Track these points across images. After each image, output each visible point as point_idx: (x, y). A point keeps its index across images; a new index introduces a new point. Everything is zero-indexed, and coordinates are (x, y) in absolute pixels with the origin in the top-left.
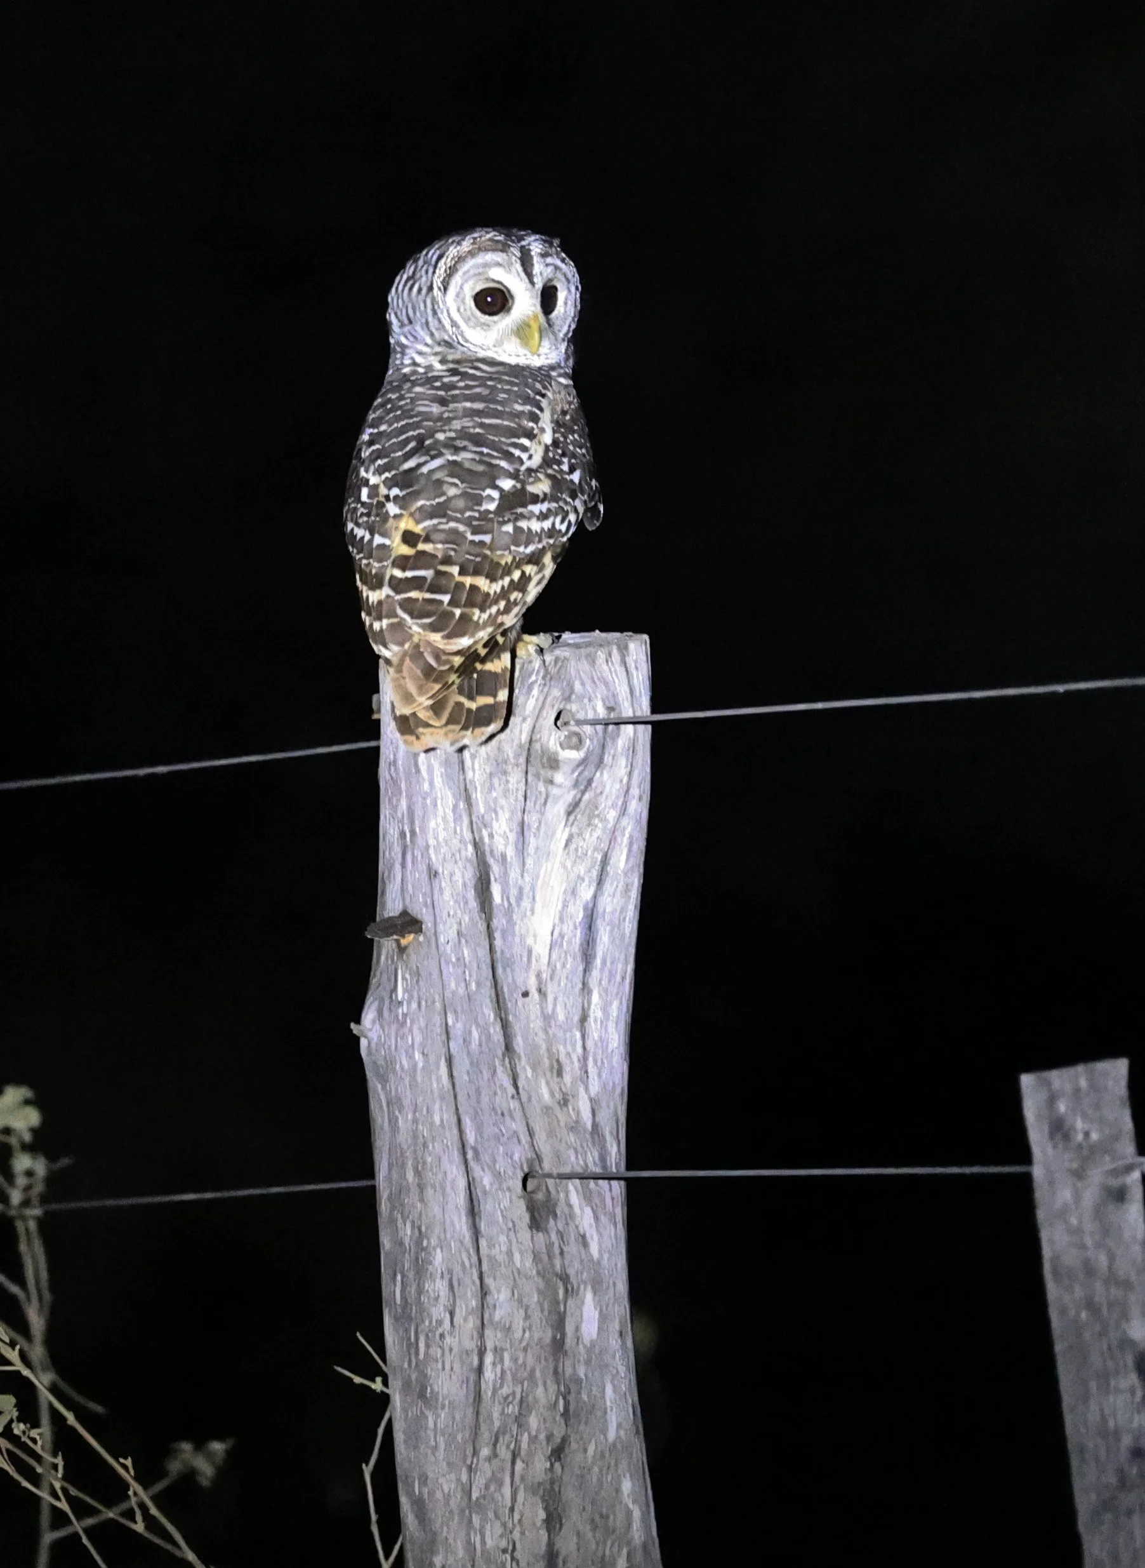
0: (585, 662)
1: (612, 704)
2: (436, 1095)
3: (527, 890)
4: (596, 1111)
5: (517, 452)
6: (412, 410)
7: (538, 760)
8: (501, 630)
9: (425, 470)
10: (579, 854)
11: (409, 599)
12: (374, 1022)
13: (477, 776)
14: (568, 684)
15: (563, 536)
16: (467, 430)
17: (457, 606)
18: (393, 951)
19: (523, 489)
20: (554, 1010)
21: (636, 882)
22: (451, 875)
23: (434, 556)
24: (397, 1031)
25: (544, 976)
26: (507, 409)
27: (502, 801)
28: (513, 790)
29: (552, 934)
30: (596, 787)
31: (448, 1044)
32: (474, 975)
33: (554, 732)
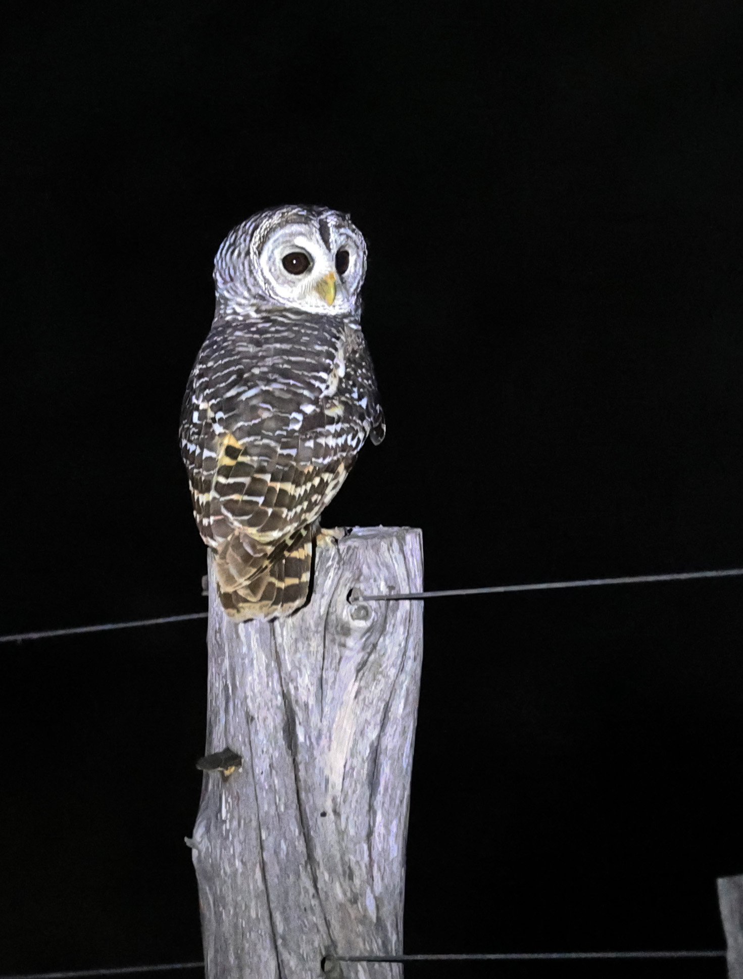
0: (371, 551)
1: (392, 584)
2: (252, 895)
3: (325, 731)
4: (380, 908)
5: (317, 384)
6: (233, 350)
7: (334, 628)
8: (304, 525)
9: (243, 397)
10: (366, 703)
11: (232, 500)
12: (202, 837)
13: (285, 640)
14: (358, 568)
15: (354, 449)
16: (277, 366)
17: (269, 506)
18: (219, 780)
19: (322, 413)
20: (346, 826)
21: (411, 725)
22: (265, 719)
23: (252, 466)
24: (222, 844)
25: (339, 800)
26: (310, 349)
27: (305, 661)
28: (313, 652)
29: (345, 766)
30: (380, 650)
31: (262, 855)
32: (282, 798)
33: (346, 606)
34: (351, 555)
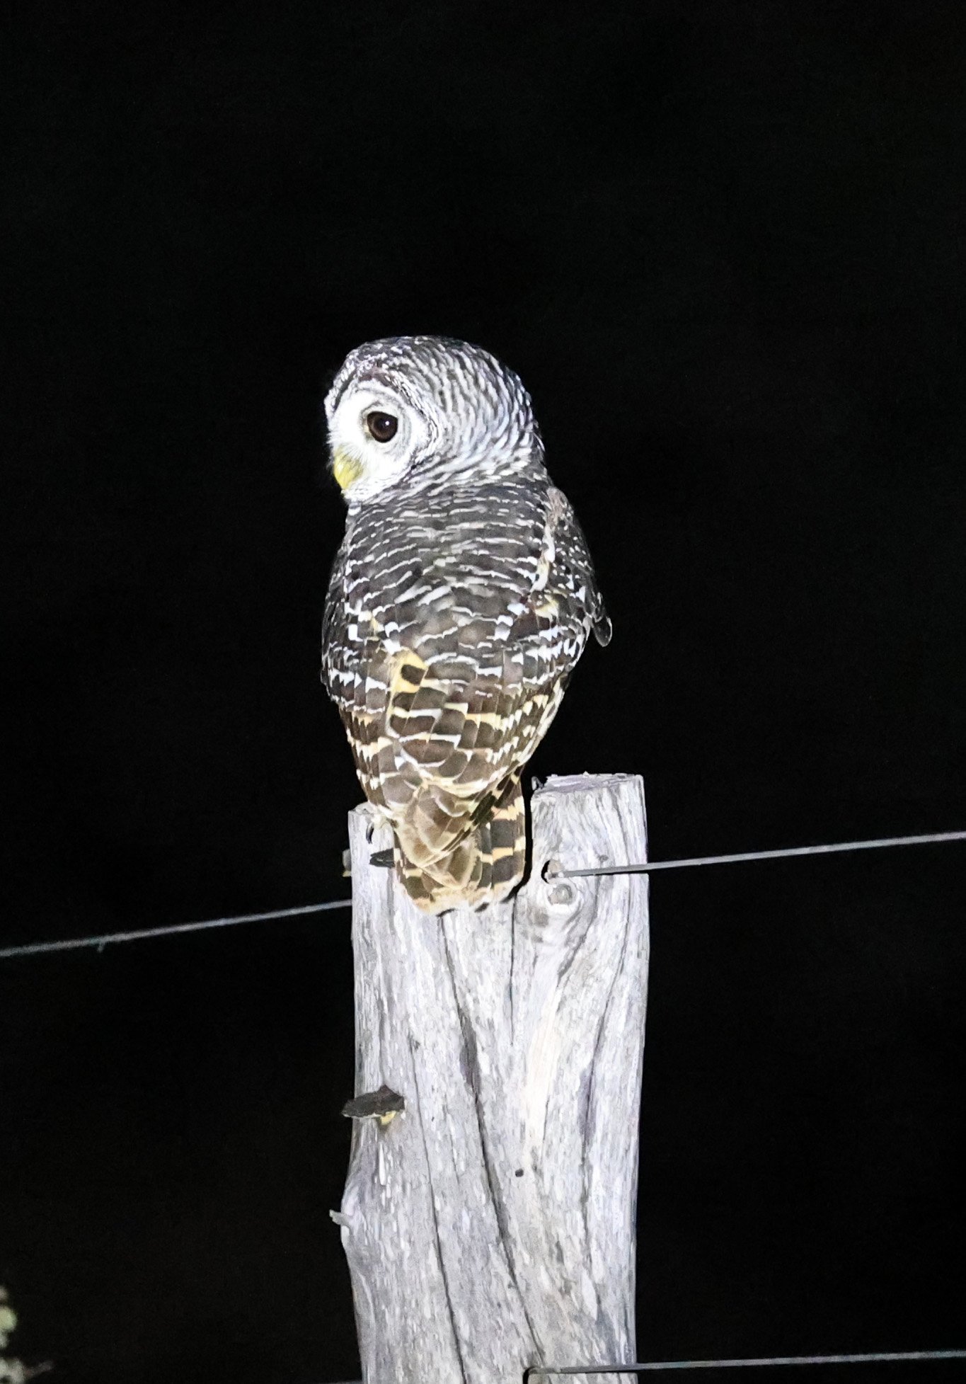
0: (573, 807)
1: (604, 853)
2: (425, 1285)
3: (517, 1059)
4: (602, 1298)
5: (525, 573)
6: (404, 536)
7: (525, 916)
8: (514, 769)
9: (426, 600)
10: (574, 1018)
11: (416, 741)
12: (354, 1208)
13: (458, 935)
14: (555, 831)
15: (572, 661)
16: (470, 553)
17: (469, 747)
18: (373, 1130)
19: (532, 613)
20: (551, 1189)
21: (637, 1045)
22: (434, 1045)
23: (440, 693)
24: (381, 1217)
25: (539, 1153)
26: (511, 526)
27: (487, 963)
28: (498, 951)
29: (547, 1106)
30: (590, 944)
31: (437, 1231)
32: (462, 1153)
33: (541, 886)
34: (547, 814)
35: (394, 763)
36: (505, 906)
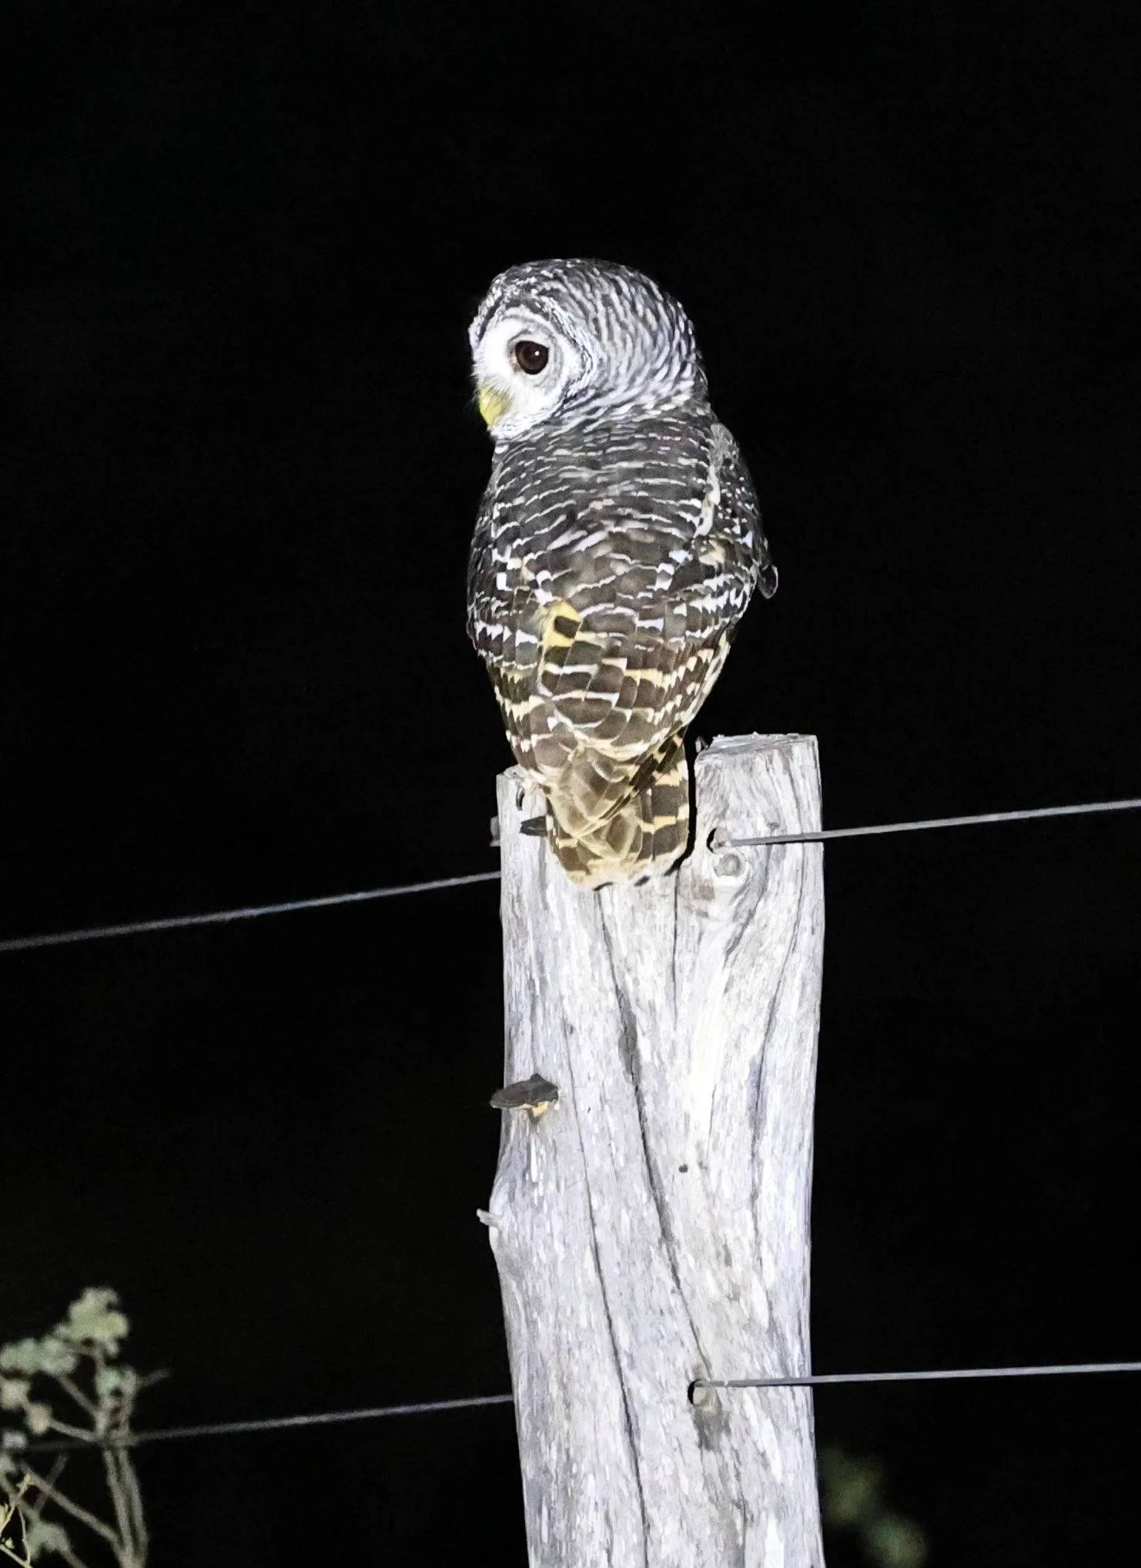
0: (741, 771)
1: (775, 820)
2: (581, 1292)
3: (681, 1044)
4: (774, 1305)
5: (688, 517)
6: (556, 477)
7: (688, 889)
8: (677, 730)
9: (582, 546)
10: (742, 1000)
11: (570, 700)
12: (503, 1208)
13: (617, 910)
14: (721, 797)
15: (738, 612)
16: (629, 494)
17: (627, 706)
18: (525, 1121)
19: (696, 561)
20: (719, 1186)
21: (811, 1029)
22: (591, 1030)
23: (598, 648)
24: (533, 1217)
25: (705, 1147)
26: (673, 465)
27: (648, 940)
28: (660, 927)
29: (713, 1096)
30: (760, 920)
31: (594, 1232)
32: (622, 1149)
33: (706, 856)
34: (712, 778)
35: (547, 724)
36: (667, 878)
